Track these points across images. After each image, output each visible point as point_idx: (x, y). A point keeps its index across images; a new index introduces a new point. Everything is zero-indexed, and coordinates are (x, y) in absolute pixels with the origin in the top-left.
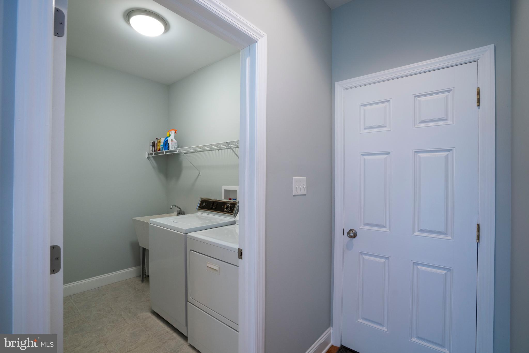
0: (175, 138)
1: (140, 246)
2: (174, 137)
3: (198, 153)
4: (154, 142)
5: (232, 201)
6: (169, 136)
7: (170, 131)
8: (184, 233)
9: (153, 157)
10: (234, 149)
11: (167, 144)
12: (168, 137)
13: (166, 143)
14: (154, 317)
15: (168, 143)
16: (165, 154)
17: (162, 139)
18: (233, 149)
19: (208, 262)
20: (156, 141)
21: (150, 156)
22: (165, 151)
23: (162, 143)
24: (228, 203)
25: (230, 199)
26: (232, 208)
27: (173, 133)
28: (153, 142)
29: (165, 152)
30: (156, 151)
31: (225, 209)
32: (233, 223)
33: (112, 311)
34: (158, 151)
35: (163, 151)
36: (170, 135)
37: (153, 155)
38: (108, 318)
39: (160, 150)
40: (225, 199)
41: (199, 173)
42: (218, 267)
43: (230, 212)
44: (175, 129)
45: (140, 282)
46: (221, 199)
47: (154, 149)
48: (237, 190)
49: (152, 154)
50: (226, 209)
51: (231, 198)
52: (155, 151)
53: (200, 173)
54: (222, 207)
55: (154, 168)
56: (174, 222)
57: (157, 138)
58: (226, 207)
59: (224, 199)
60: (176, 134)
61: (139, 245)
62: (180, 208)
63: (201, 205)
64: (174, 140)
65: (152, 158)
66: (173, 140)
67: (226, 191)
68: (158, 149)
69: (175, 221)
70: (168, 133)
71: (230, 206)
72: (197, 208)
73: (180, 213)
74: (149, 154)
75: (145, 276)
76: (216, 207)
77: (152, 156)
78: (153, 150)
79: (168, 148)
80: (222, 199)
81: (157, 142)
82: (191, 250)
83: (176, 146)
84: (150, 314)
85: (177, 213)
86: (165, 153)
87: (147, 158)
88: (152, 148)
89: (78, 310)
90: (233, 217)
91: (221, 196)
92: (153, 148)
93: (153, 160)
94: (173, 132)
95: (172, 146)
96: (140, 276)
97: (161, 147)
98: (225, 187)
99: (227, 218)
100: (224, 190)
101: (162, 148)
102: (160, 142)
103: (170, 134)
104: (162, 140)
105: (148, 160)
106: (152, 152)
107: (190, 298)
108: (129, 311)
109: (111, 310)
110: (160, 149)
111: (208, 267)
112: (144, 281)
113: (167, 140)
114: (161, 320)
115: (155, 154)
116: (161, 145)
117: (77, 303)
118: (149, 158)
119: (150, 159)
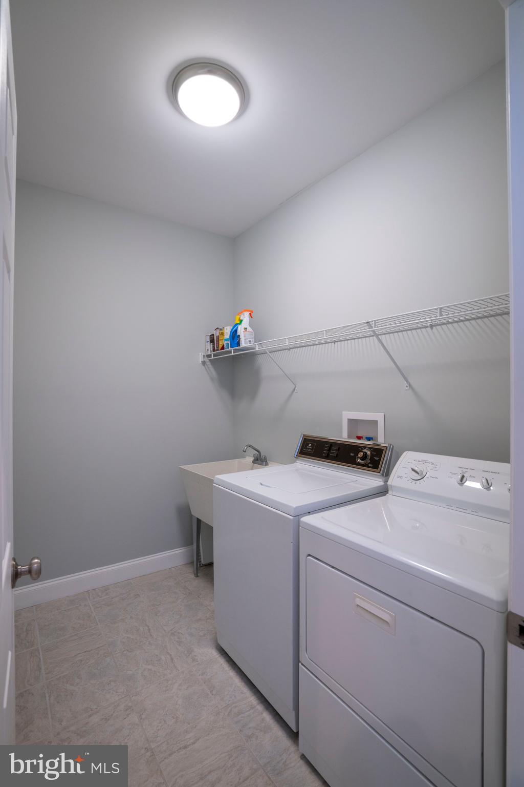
0: (250, 325)
1: (192, 515)
2: (248, 323)
3: (291, 350)
4: (213, 335)
5: (371, 443)
6: (239, 322)
7: (242, 312)
8: (292, 514)
9: (211, 361)
10: (382, 338)
11: (236, 338)
12: (237, 324)
13: (235, 336)
14: (222, 661)
15: (239, 335)
16: (233, 354)
17: (227, 329)
18: (380, 336)
19: (358, 593)
20: (216, 333)
21: (207, 359)
22: (234, 350)
23: (227, 335)
24: (365, 448)
25: (359, 438)
26: (376, 458)
27: (246, 317)
28: (210, 336)
29: (232, 351)
30: (217, 350)
31: (359, 460)
32: (383, 491)
33: (151, 635)
34: (221, 350)
35: (230, 349)
36: (241, 321)
37: (212, 358)
38: (145, 650)
39: (223, 348)
40: (349, 437)
41: (294, 386)
42: (390, 615)
43: (370, 465)
44: (250, 310)
45: (193, 576)
46: (341, 438)
47: (214, 347)
48: (377, 421)
49: (209, 356)
50: (362, 460)
51: (361, 436)
52: (214, 350)
53: (296, 387)
54: (352, 454)
55: (212, 379)
56: (261, 484)
57: (217, 328)
58: (361, 454)
59: (347, 437)
60: (252, 317)
61: (191, 513)
62: (258, 451)
63: (303, 446)
64: (249, 329)
65: (209, 363)
66: (246, 329)
67: (352, 423)
68: (220, 346)
69: (263, 483)
70: (238, 317)
71: (369, 453)
72: (296, 454)
73: (260, 460)
74: (204, 356)
75: (200, 564)
76: (337, 455)
77: (209, 360)
78: (212, 349)
79: (238, 344)
80: (343, 437)
81: (218, 335)
82: (309, 555)
83: (252, 340)
84: (215, 654)
85: (253, 459)
86: (234, 352)
87: (201, 362)
88: (209, 346)
89: (97, 624)
90: (378, 478)
91: (341, 432)
92: (212, 346)
93: (210, 366)
94: (247, 314)
95: (245, 340)
96: (193, 562)
97: (225, 343)
98: (348, 415)
99: (368, 481)
100: (348, 419)
101: (228, 344)
102: (223, 334)
103: (241, 318)
104: (227, 331)
105: (204, 367)
106: (209, 353)
107: (304, 656)
108: (178, 640)
109: (149, 632)
110: (223, 346)
111: (358, 605)
112: (199, 575)
113: (236, 331)
114: (237, 672)
115: (214, 356)
116: (226, 340)
117: (97, 607)
118: (204, 363)
119: (207, 365)
